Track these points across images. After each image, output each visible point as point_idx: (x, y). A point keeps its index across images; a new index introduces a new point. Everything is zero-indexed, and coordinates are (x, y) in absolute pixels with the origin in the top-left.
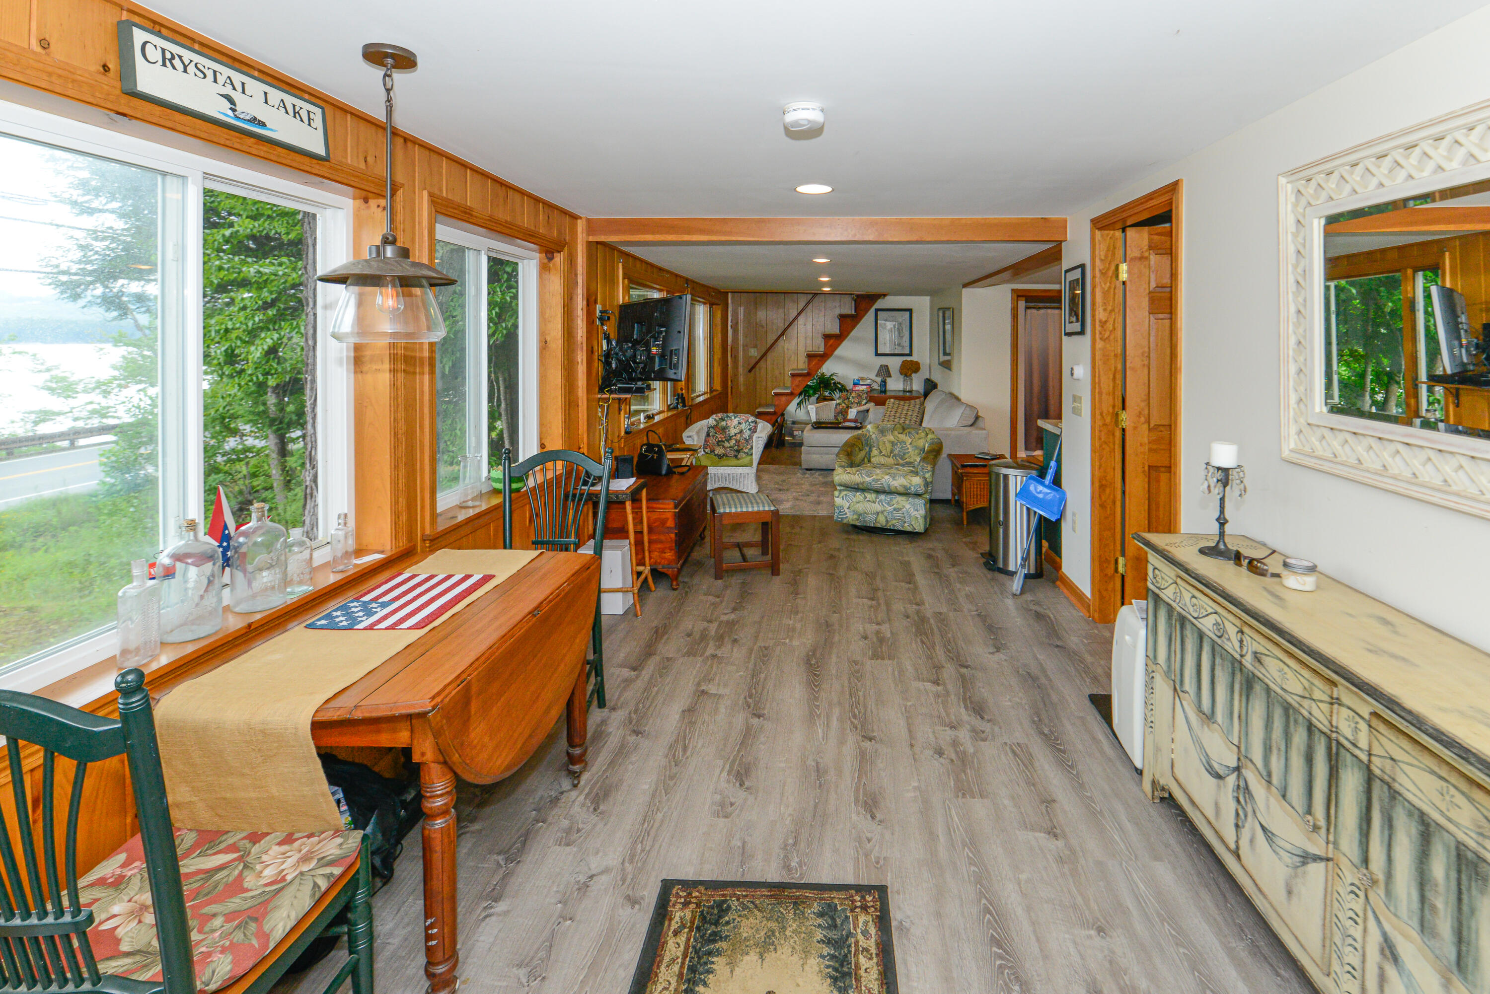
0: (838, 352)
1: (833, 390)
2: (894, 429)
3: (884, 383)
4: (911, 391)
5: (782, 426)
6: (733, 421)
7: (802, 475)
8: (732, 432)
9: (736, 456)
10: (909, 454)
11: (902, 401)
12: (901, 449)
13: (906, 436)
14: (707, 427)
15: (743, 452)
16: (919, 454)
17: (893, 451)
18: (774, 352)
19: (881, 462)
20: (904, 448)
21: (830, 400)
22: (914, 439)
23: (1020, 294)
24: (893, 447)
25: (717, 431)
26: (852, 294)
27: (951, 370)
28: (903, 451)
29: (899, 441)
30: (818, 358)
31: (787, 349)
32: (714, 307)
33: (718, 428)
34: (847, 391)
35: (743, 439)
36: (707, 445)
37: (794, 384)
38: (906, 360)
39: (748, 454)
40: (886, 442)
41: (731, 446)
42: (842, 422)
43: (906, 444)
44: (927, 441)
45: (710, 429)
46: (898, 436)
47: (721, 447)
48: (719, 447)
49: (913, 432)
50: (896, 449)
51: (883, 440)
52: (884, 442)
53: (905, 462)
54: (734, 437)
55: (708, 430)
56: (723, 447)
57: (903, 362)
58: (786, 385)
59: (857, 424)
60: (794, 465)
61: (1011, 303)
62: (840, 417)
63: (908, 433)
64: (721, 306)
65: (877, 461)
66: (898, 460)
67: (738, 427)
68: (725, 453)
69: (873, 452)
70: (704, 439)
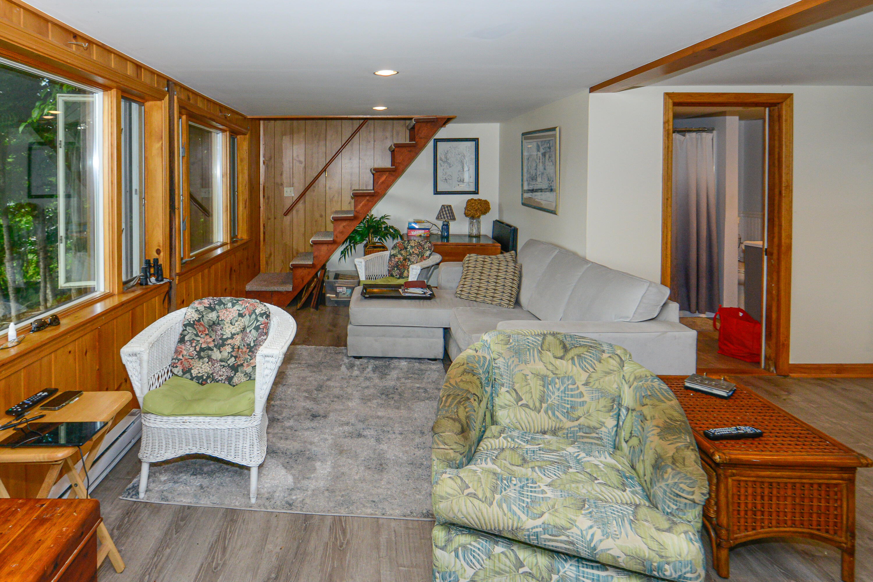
0: (393, 191)
1: (385, 236)
2: (542, 348)
3: (446, 227)
4: (478, 237)
5: (323, 282)
6: (230, 312)
7: (348, 369)
8: (228, 330)
9: (229, 379)
10: (586, 408)
11: (487, 257)
12: (565, 394)
13: (573, 363)
14: (181, 325)
15: (242, 372)
16: (611, 410)
17: (546, 398)
18: (314, 191)
19: (520, 423)
20: (572, 393)
21: (382, 249)
22: (593, 372)
23: (677, 100)
24: (546, 387)
25: (200, 332)
26: (411, 119)
27: (554, 212)
28: (570, 399)
29: (559, 376)
30: (368, 198)
31: (330, 188)
32: (238, 137)
33: (201, 324)
34: (402, 237)
35: (244, 346)
36: (178, 360)
37: (338, 230)
38: (472, 199)
39: (250, 377)
40: (528, 377)
41: (223, 357)
42: (403, 285)
43: (575, 384)
44: (625, 380)
45: (186, 327)
46: (554, 364)
47: (206, 360)
48: (201, 360)
49: (588, 355)
50: (553, 393)
51: (522, 372)
52: (526, 376)
53: (577, 427)
54: (229, 341)
55: (184, 330)
56: (209, 361)
57: (469, 201)
58: (328, 230)
59: (425, 291)
60: (337, 345)
61: (664, 114)
62: (396, 272)
63: (576, 357)
64: (248, 136)
65: (510, 419)
66: (558, 418)
67: (238, 323)
68: (211, 372)
69: (500, 396)
70: (173, 350)
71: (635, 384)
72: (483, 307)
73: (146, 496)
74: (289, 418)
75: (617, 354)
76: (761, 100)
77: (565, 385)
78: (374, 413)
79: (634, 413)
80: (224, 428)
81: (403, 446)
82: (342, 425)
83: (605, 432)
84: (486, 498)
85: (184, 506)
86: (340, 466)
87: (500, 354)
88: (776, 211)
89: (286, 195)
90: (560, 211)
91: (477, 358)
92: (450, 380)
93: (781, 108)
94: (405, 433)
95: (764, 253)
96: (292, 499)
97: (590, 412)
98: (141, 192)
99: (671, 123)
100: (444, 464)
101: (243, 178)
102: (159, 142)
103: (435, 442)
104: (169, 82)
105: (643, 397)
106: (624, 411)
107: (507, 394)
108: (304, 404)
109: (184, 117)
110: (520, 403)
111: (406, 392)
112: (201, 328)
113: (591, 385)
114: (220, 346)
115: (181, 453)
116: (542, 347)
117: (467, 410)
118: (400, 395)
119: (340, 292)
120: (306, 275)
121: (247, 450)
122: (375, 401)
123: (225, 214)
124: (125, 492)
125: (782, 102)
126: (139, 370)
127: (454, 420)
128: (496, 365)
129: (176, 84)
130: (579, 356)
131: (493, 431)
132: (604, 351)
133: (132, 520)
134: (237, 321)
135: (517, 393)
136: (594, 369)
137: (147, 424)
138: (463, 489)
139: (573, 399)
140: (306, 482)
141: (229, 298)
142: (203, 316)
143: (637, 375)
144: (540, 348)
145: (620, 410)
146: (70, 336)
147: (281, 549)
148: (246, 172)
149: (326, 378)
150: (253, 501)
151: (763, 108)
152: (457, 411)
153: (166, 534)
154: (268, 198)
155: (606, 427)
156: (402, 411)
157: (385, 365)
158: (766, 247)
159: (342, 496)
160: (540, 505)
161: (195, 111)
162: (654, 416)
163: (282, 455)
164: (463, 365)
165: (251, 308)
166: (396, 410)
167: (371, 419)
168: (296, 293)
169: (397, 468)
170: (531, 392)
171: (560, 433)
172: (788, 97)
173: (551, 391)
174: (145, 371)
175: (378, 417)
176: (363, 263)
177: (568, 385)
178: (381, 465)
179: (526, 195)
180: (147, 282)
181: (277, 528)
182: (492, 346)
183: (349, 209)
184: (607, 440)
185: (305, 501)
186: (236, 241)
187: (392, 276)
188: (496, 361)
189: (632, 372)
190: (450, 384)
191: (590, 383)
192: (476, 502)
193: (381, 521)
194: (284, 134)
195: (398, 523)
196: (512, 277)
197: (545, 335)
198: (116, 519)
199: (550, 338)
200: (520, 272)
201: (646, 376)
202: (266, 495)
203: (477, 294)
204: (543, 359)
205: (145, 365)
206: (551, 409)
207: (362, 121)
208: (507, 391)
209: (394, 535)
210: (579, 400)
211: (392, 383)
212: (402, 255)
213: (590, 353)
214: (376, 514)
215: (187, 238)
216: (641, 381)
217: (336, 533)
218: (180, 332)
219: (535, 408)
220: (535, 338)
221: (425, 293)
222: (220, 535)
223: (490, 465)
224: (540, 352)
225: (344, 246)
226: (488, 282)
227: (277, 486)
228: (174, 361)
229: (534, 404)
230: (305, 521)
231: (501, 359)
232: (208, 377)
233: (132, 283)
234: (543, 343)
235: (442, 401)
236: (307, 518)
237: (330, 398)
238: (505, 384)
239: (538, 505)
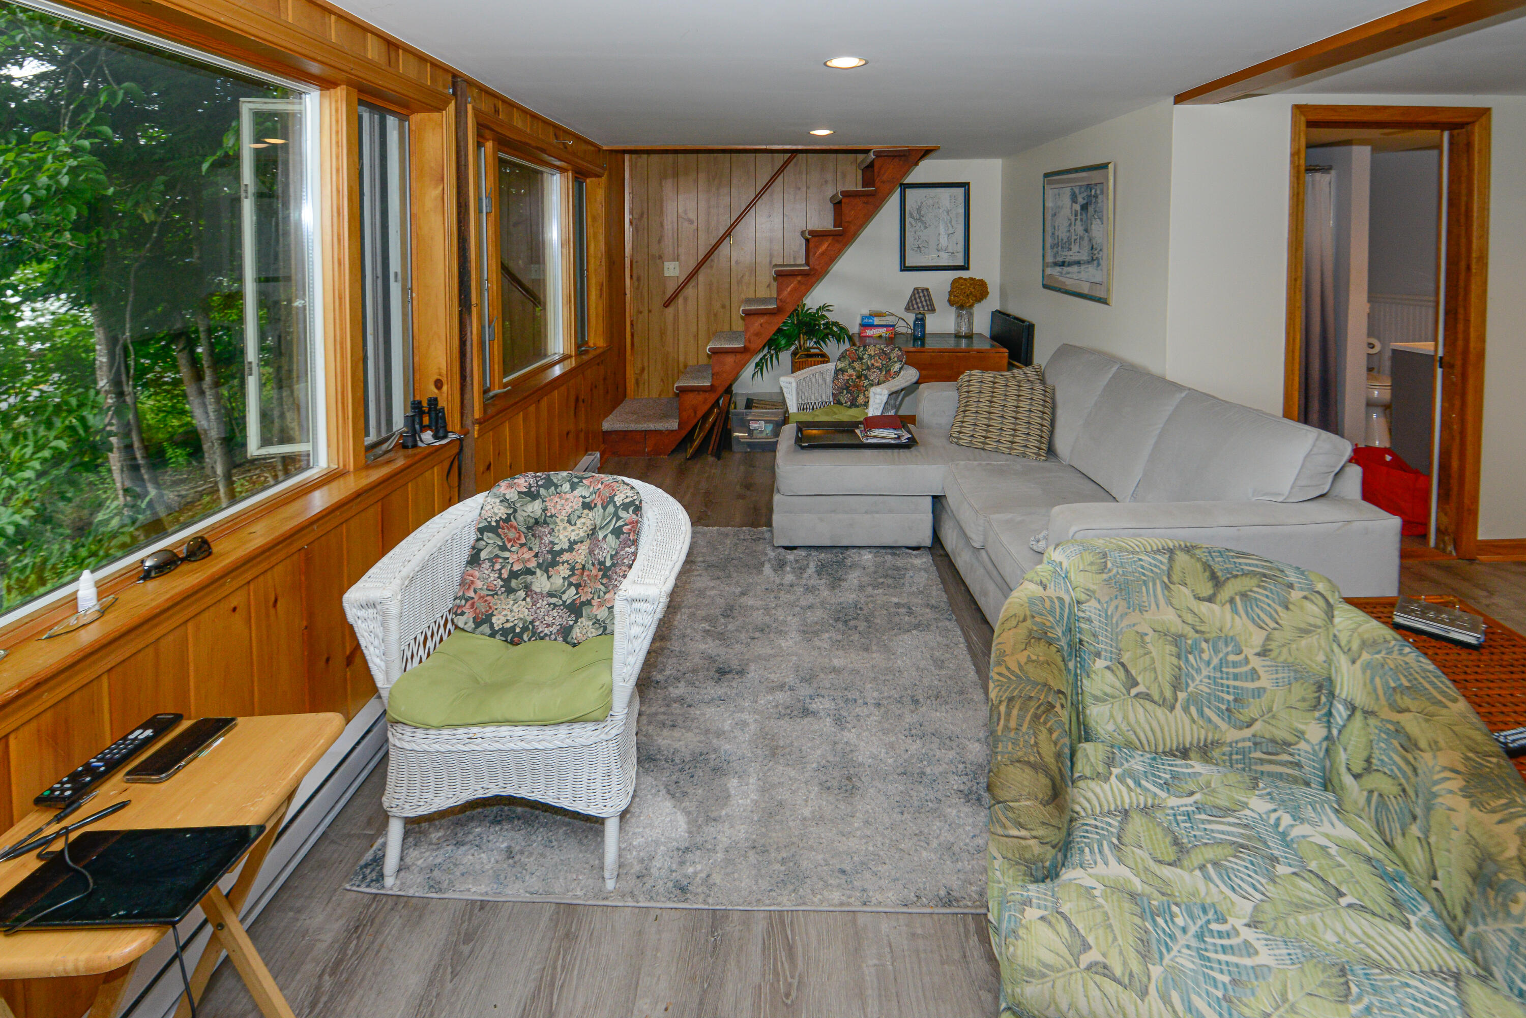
0: (838, 266)
1: (824, 337)
3: (920, 322)
4: (969, 337)
5: (728, 412)
6: (567, 500)
7: (775, 570)
8: (563, 535)
9: (565, 632)
10: (1265, 700)
11: (997, 374)
12: (1221, 672)
13: (1235, 611)
14: (473, 530)
15: (589, 618)
16: (1315, 706)
17: (1183, 680)
18: (712, 267)
19: (1135, 733)
20: (1236, 671)
21: (820, 359)
22: (1275, 629)
23: (1313, 117)
24: (1183, 658)
25: (510, 541)
26: (867, 151)
27: (1104, 301)
28: (1232, 683)
29: (1207, 636)
30: (799, 278)
31: (737, 262)
32: (588, 180)
33: (512, 526)
34: (851, 338)
35: (593, 564)
36: (467, 600)
37: (752, 330)
38: (960, 278)
39: (605, 628)
40: (1148, 639)
41: (554, 588)
42: (861, 423)
43: (1241, 652)
44: (1339, 645)
45: (482, 534)
46: (1196, 611)
47: (521, 594)
48: (512, 596)
49: (1262, 595)
50: (1198, 671)
51: (1136, 628)
52: (1143, 635)
53: (1249, 740)
54: (566, 557)
55: (478, 540)
56: (527, 595)
57: (955, 281)
58: (734, 328)
59: (900, 433)
60: (754, 524)
61: (1293, 140)
62: (845, 398)
63: (1238, 598)
64: (604, 179)
65: (1115, 722)
66: (1210, 721)
67: (582, 520)
68: (530, 619)
69: (1093, 676)
70: (457, 579)
71: (1365, 656)
72: (999, 461)
73: (398, 882)
74: (678, 679)
75: (1318, 592)
76: (1443, 118)
77: (1221, 655)
78: (827, 660)
79: (1372, 721)
80: (551, 746)
81: (885, 732)
82: (772, 690)
83: (1306, 752)
84: (1131, 975)
85: (473, 902)
86: (773, 786)
87: (1090, 593)
88: (1461, 297)
89: (667, 274)
90: (1113, 300)
91: (1048, 604)
92: (1006, 659)
93: (1473, 133)
94: (885, 702)
95: (1438, 364)
96: (686, 876)
97: (1274, 709)
98: (404, 279)
99: (1303, 155)
100: (1019, 870)
101: (596, 247)
102: (436, 187)
103: (999, 820)
104: (456, 78)
105: (1394, 689)
106: (1340, 711)
107: (1108, 674)
108: (703, 647)
109: (489, 145)
110: (1134, 692)
111: (877, 613)
112: (512, 534)
113: (1274, 654)
114: (548, 567)
115: (465, 796)
116: (1169, 576)
117: (1055, 736)
118: (867, 620)
119: (755, 429)
120: (702, 403)
121: (598, 786)
122: (827, 635)
123: (566, 309)
124: (356, 874)
125: (1473, 123)
126: (381, 635)
127: (1033, 766)
128: (1082, 615)
129: (470, 83)
130: (1244, 595)
131: (1092, 759)
132: (1291, 586)
133: (365, 946)
134: (579, 517)
135: (1127, 671)
136: (1277, 623)
137: (398, 744)
138: (1076, 951)
139: (1237, 683)
140: (710, 830)
141: (565, 474)
142: (515, 511)
143: (1366, 636)
144: (1166, 580)
145: (1331, 704)
146: (233, 579)
147: (666, 1009)
148: (602, 238)
149: (739, 589)
150: (610, 884)
151: (1438, 131)
152: (1036, 743)
153: (431, 983)
154: (639, 279)
155: (1307, 741)
156: (874, 655)
157: (837, 562)
158: (1440, 353)
159: (783, 861)
160: (1253, 994)
161: (508, 134)
162: (1436, 742)
163: (666, 765)
164: (1024, 620)
165: (607, 493)
166: (865, 654)
167: (822, 676)
168: (684, 433)
169: (879, 785)
170: (1154, 669)
171: (1216, 753)
172: (1483, 114)
173: (1192, 666)
174: (394, 636)
175: (834, 670)
176: (794, 384)
177: (1227, 654)
178: (849, 778)
179: (1049, 271)
180: (415, 441)
181: (657, 950)
182: (1072, 575)
183: (767, 296)
184: (1309, 770)
185: (711, 881)
186: (586, 352)
187: (839, 403)
188: (1083, 607)
189: (1353, 630)
190: (1008, 669)
191: (1270, 650)
192: (1110, 987)
193: (861, 920)
194: (663, 177)
195: (895, 924)
196: (1041, 408)
197: (1171, 551)
198: (331, 946)
199: (1182, 558)
200: (1053, 399)
201: (1386, 641)
202: (637, 868)
203: (986, 437)
204: (1174, 601)
205: (393, 625)
206: (1196, 703)
207: (787, 156)
208: (1108, 668)
209: (889, 956)
210: (1251, 685)
211: (851, 597)
212: (854, 369)
213: (1265, 589)
214: (849, 904)
215: (496, 353)
216: (1379, 652)
217: (775, 959)
218: (472, 542)
219: (1164, 699)
220: (1154, 559)
221: (899, 437)
222: (542, 978)
223: (1115, 870)
224: (1167, 587)
225: (761, 355)
226: (1002, 417)
227: (657, 843)
228: (458, 601)
229: (1162, 693)
230: (714, 927)
231: (1093, 603)
232: (525, 629)
233: (385, 447)
234: (1171, 568)
235: (999, 714)
236: (717, 918)
237: (747, 631)
238: (1103, 653)
239: (1249, 992)
